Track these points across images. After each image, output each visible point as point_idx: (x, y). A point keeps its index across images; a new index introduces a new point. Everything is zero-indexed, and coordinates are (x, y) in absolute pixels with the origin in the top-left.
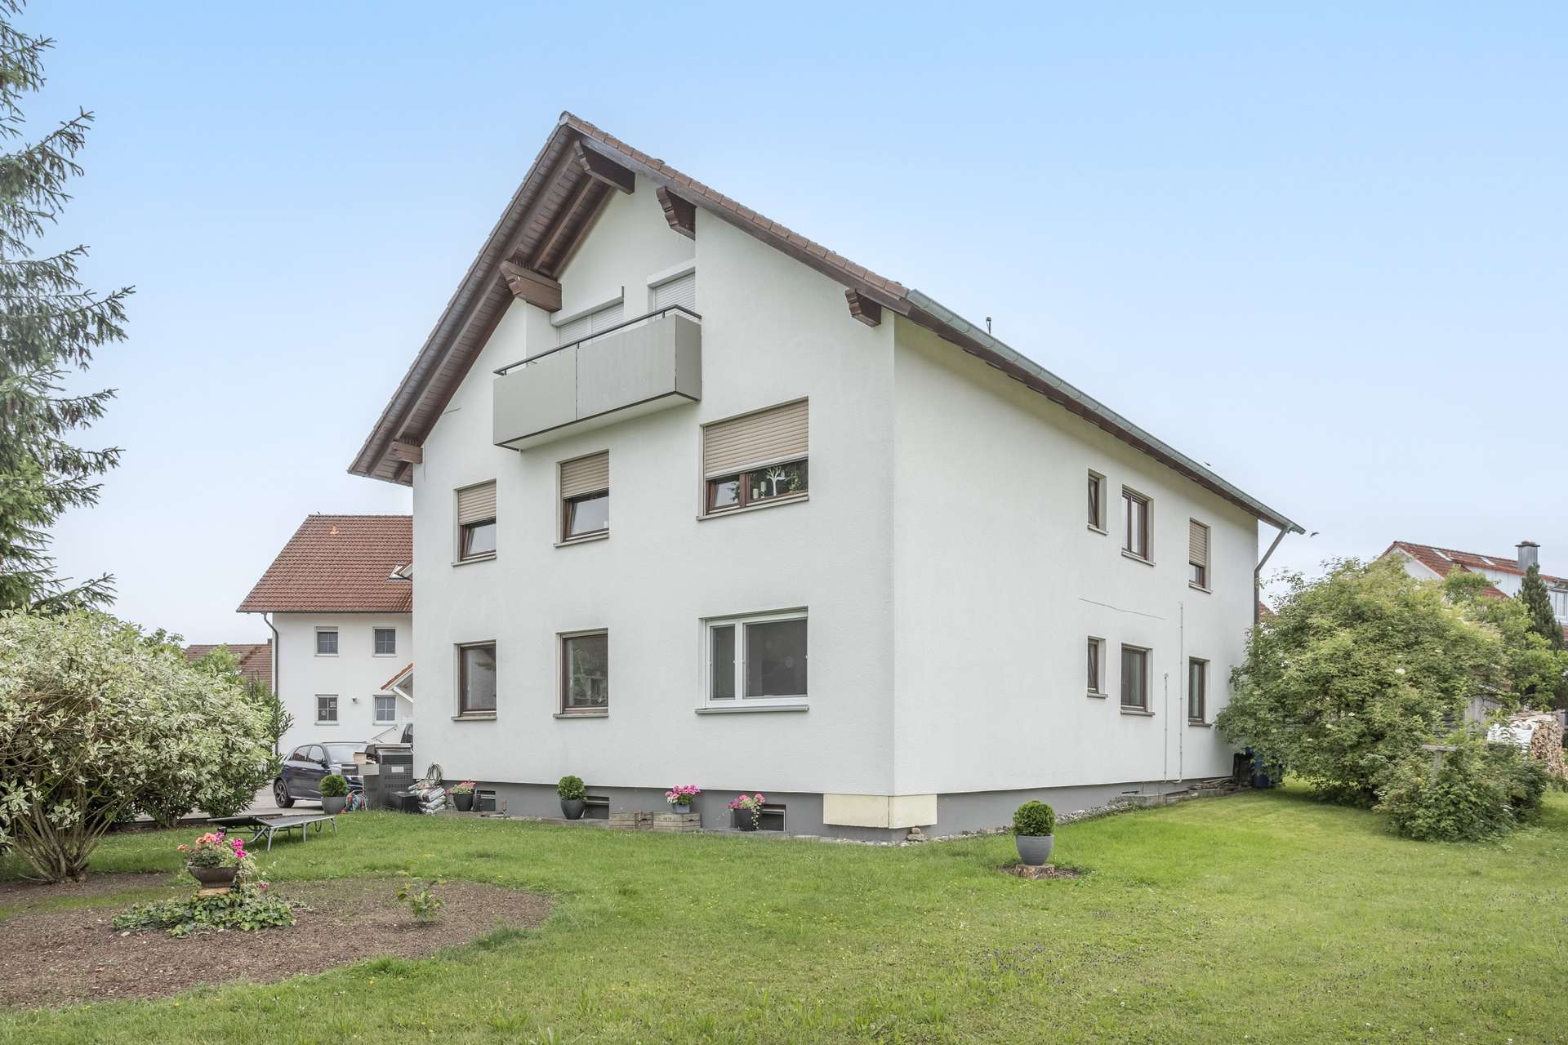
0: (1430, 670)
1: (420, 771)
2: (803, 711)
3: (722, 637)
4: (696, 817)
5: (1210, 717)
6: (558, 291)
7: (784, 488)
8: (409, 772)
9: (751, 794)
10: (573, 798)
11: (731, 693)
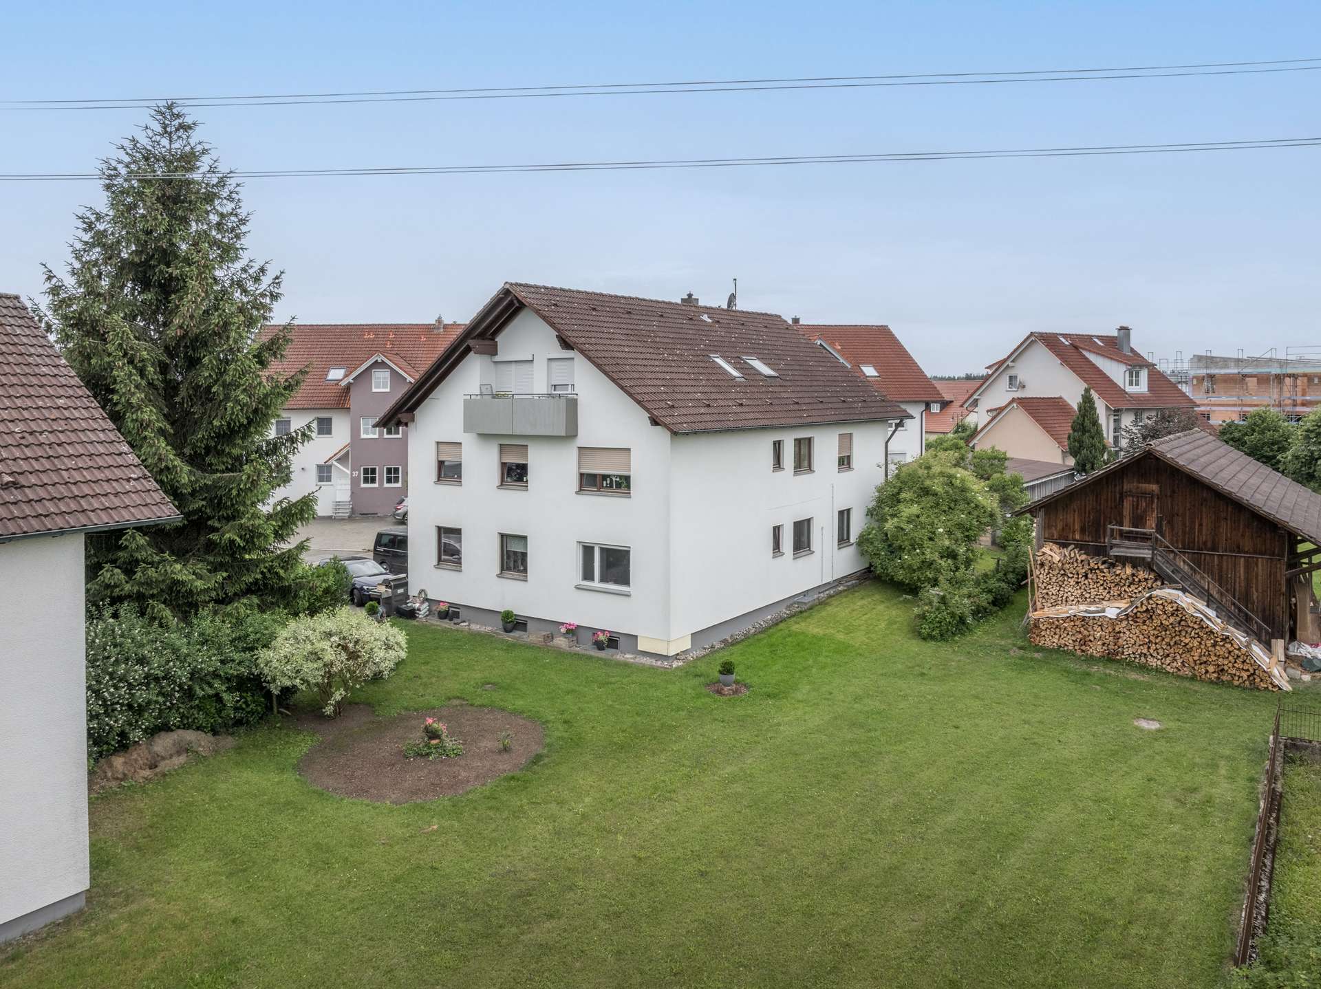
0: (960, 526)
1: (413, 591)
2: (628, 595)
3: (588, 550)
4: (575, 638)
5: (853, 538)
6: (496, 345)
7: (619, 485)
8: (406, 591)
9: (603, 631)
10: (510, 622)
11: (592, 579)
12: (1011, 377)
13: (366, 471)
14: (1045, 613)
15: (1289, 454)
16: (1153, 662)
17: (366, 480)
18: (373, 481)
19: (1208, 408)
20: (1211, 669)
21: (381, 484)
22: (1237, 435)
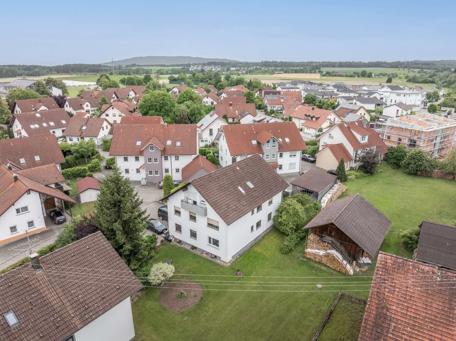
1: (171, 235)
2: (218, 249)
3: (210, 238)
4: (207, 255)
5: (272, 218)
7: (216, 228)
8: (169, 234)
9: (213, 255)
10: (193, 247)
11: (211, 243)
12: (330, 134)
13: (150, 172)
14: (308, 250)
15: (403, 162)
16: (328, 265)
17: (150, 174)
18: (152, 174)
19: (390, 135)
20: (338, 269)
21: (154, 175)
22: (393, 151)
